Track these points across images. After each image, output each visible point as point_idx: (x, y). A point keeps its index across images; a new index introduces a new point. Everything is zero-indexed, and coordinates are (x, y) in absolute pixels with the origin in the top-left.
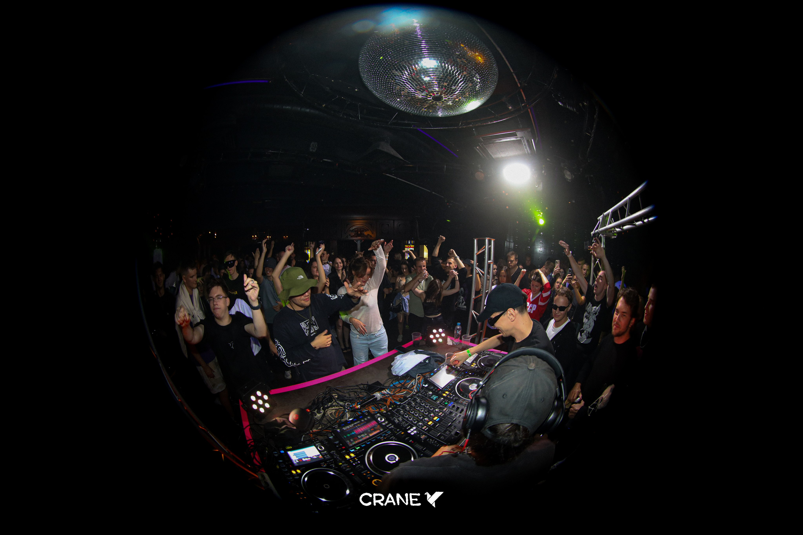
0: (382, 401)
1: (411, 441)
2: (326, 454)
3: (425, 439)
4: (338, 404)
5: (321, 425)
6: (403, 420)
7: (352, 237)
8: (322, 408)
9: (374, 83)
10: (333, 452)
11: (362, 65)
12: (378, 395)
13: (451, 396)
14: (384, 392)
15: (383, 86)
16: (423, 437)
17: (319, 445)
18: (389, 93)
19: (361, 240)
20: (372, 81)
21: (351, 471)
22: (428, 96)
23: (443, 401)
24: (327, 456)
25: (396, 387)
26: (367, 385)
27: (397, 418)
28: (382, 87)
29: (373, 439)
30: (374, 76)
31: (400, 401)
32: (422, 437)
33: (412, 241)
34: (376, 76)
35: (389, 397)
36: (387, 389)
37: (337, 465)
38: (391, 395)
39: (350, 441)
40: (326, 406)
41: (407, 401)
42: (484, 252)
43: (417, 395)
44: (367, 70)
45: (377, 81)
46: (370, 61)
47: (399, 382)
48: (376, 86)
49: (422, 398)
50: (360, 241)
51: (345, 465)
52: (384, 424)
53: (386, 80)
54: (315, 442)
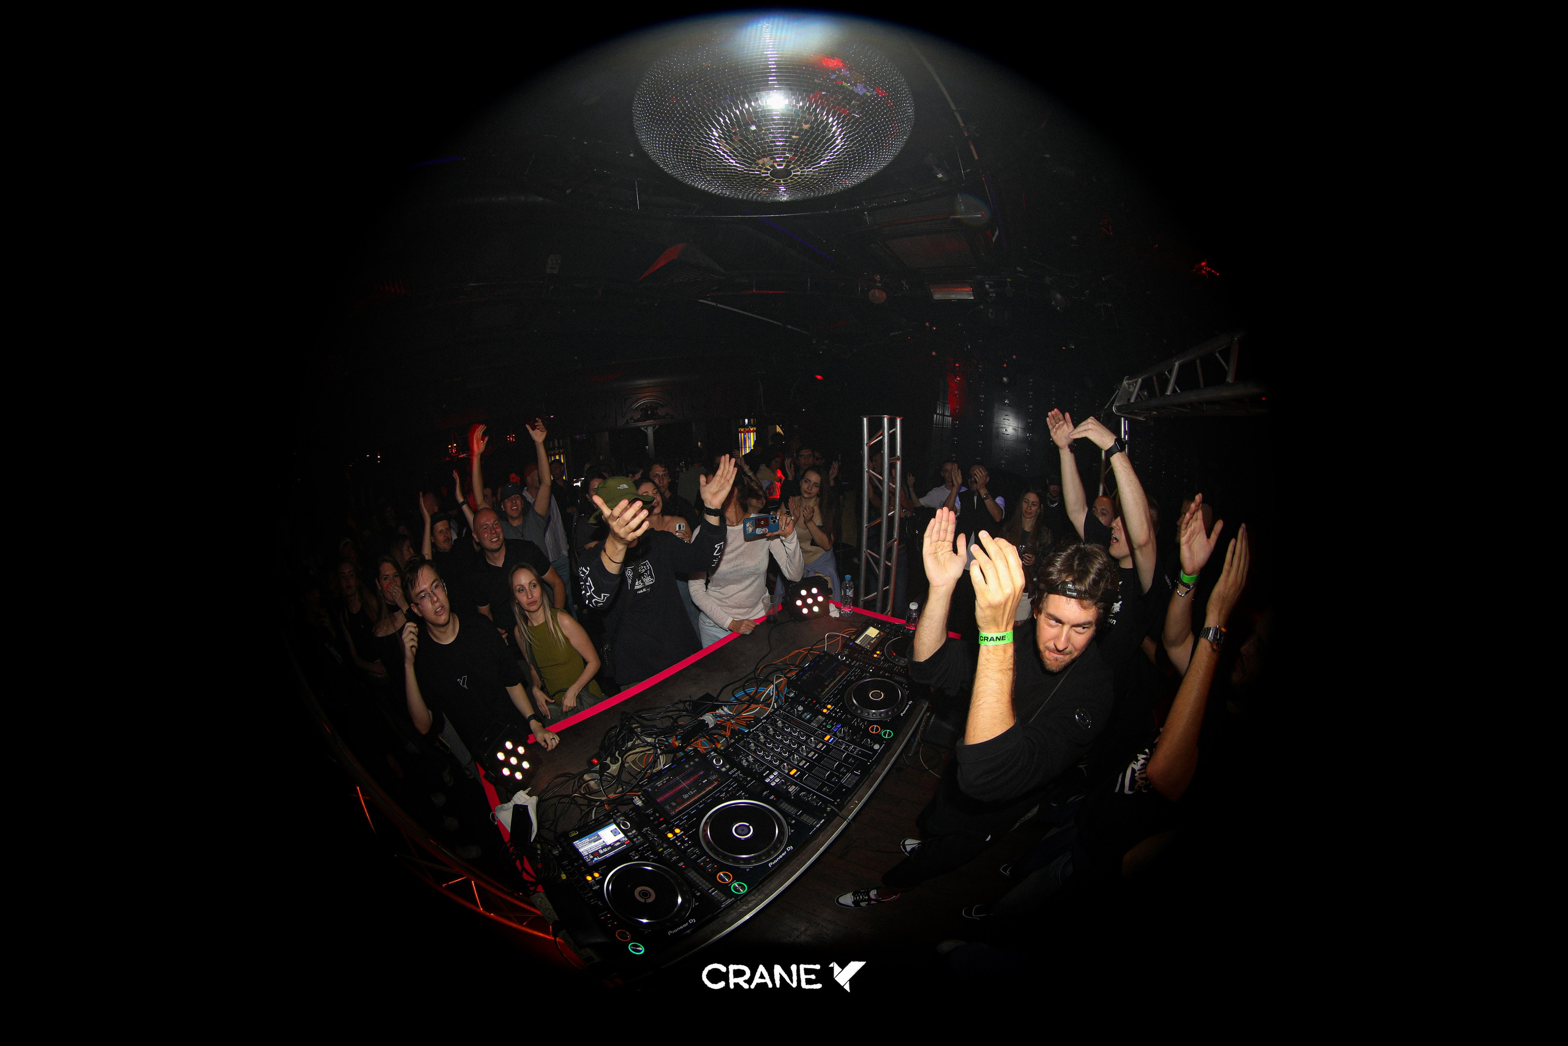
0: (719, 729)
1: (772, 797)
2: (635, 836)
3: (797, 794)
4: (644, 741)
5: (620, 785)
6: (756, 761)
7: (636, 421)
8: (617, 753)
9: (659, 150)
10: (647, 831)
11: (637, 117)
12: (709, 718)
13: (836, 713)
14: (720, 711)
15: (677, 156)
16: (792, 789)
17: (622, 820)
18: (688, 169)
19: (654, 426)
20: (656, 147)
21: (679, 861)
22: (763, 171)
23: (823, 722)
24: (638, 839)
25: (741, 701)
26: (690, 701)
27: (745, 757)
28: (674, 158)
29: (708, 799)
30: (659, 138)
31: (749, 726)
32: (790, 790)
33: (752, 420)
34: (663, 138)
35: (728, 720)
36: (725, 706)
37: (655, 852)
38: (732, 717)
39: (671, 806)
40: (624, 749)
41: (760, 726)
42: (881, 442)
43: (777, 713)
44: (646, 127)
45: (666, 148)
46: (652, 110)
47: (745, 692)
48: (664, 157)
49: (785, 718)
50: (652, 427)
51: (669, 850)
52: (724, 769)
53: (682, 146)
54: (614, 816)
